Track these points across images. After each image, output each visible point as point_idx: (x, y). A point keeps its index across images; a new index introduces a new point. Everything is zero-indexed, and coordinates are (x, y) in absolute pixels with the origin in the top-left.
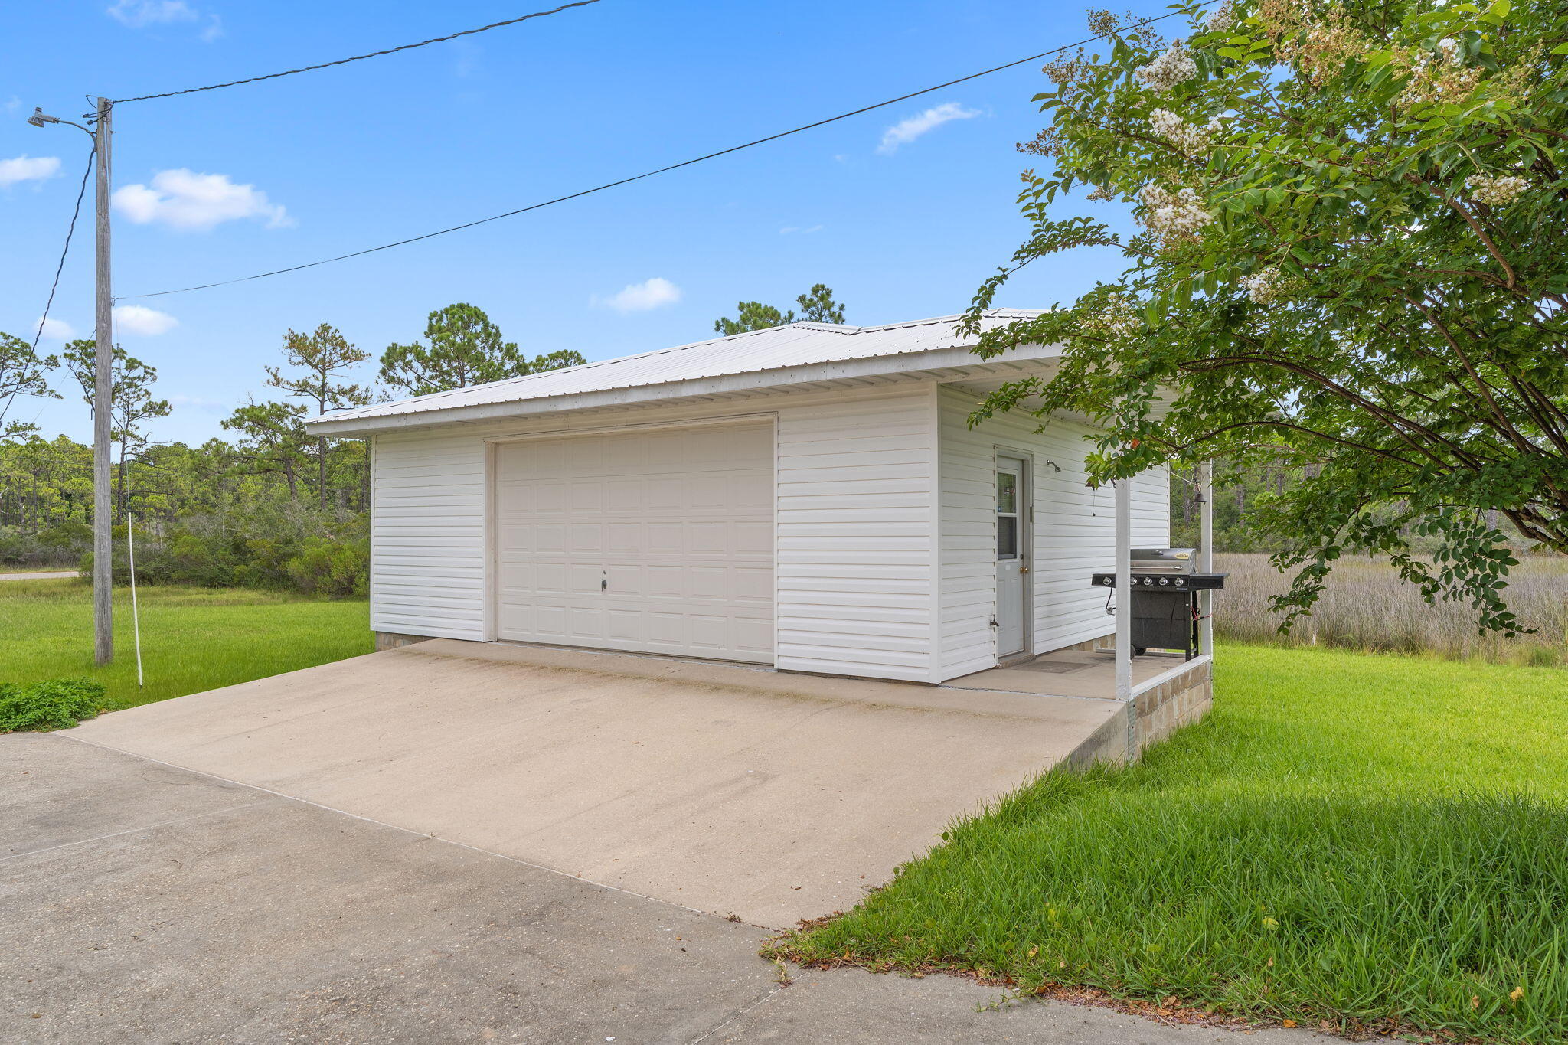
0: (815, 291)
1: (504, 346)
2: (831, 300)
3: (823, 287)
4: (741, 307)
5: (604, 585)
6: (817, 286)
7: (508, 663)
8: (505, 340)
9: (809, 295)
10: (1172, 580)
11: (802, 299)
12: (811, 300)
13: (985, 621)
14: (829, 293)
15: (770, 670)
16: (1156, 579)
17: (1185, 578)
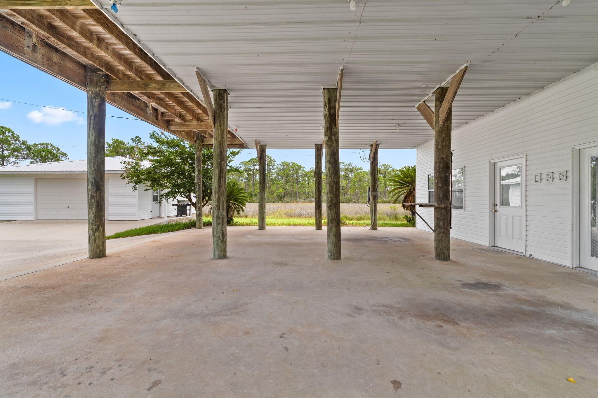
0: (136, 138)
1: (21, 141)
2: (141, 140)
3: (139, 137)
4: (113, 140)
5: (68, 207)
6: (137, 136)
7: (42, 223)
8: (21, 139)
9: (134, 138)
10: (184, 204)
11: (132, 139)
12: (135, 140)
13: (150, 211)
14: (140, 139)
15: (107, 220)
16: (182, 204)
17: (186, 204)
